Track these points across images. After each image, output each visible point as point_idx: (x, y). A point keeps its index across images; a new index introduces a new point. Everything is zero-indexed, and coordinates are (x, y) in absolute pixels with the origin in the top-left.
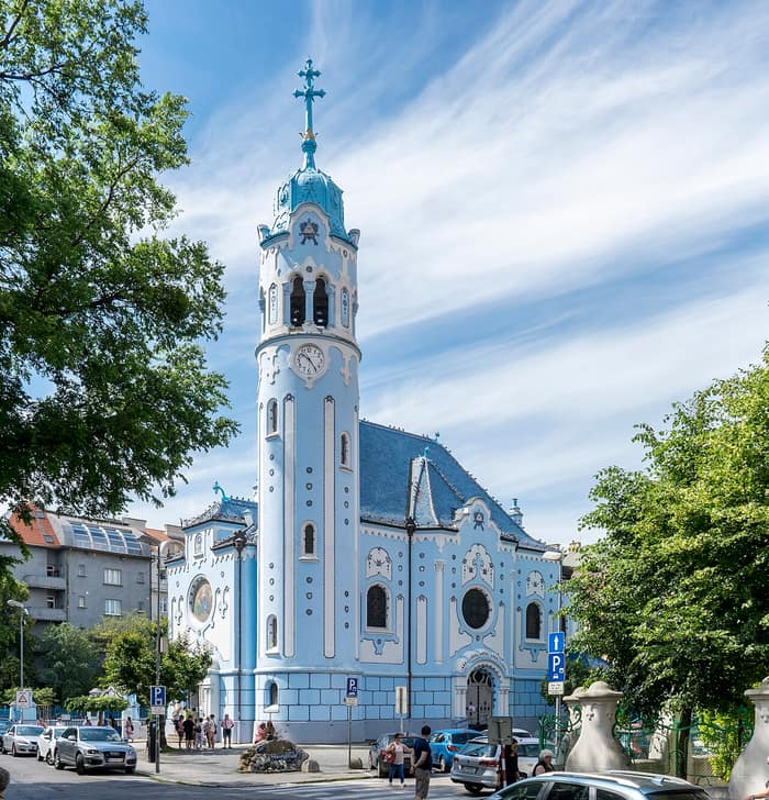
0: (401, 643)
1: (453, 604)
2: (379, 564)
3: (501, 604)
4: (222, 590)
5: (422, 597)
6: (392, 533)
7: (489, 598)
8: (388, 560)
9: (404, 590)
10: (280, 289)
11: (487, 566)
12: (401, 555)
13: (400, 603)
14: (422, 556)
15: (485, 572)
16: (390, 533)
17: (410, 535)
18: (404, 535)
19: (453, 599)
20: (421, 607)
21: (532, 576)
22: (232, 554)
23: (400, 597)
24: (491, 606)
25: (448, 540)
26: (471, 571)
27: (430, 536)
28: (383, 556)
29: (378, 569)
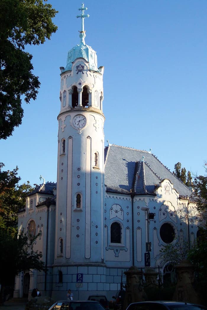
0: (129, 251)
1: (155, 231)
2: (116, 212)
3: (181, 230)
4: (40, 226)
5: (139, 228)
6: (123, 197)
7: (175, 227)
8: (122, 210)
9: (130, 225)
10: (68, 93)
11: (172, 212)
12: (128, 207)
13: (128, 231)
14: (138, 208)
15: (171, 215)
17: (132, 198)
18: (129, 198)
19: (155, 228)
20: (138, 232)
22: (45, 208)
23: (128, 228)
24: (176, 232)
25: (151, 200)
26: (164, 214)
27: (142, 198)
28: (118, 208)
29: (117, 214)
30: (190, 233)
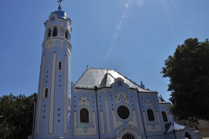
1: (113, 112)
3: (134, 109)
5: (101, 111)
7: (129, 108)
8: (88, 100)
9: (95, 109)
11: (125, 98)
12: (93, 98)
13: (94, 114)
14: (100, 97)
15: (125, 100)
16: (90, 91)
17: (96, 91)
19: (113, 109)
20: (101, 114)
21: (147, 100)
23: (94, 111)
24: (130, 110)
25: (108, 91)
26: (119, 100)
27: (102, 90)
28: (85, 98)
29: (84, 103)
30: (142, 111)
